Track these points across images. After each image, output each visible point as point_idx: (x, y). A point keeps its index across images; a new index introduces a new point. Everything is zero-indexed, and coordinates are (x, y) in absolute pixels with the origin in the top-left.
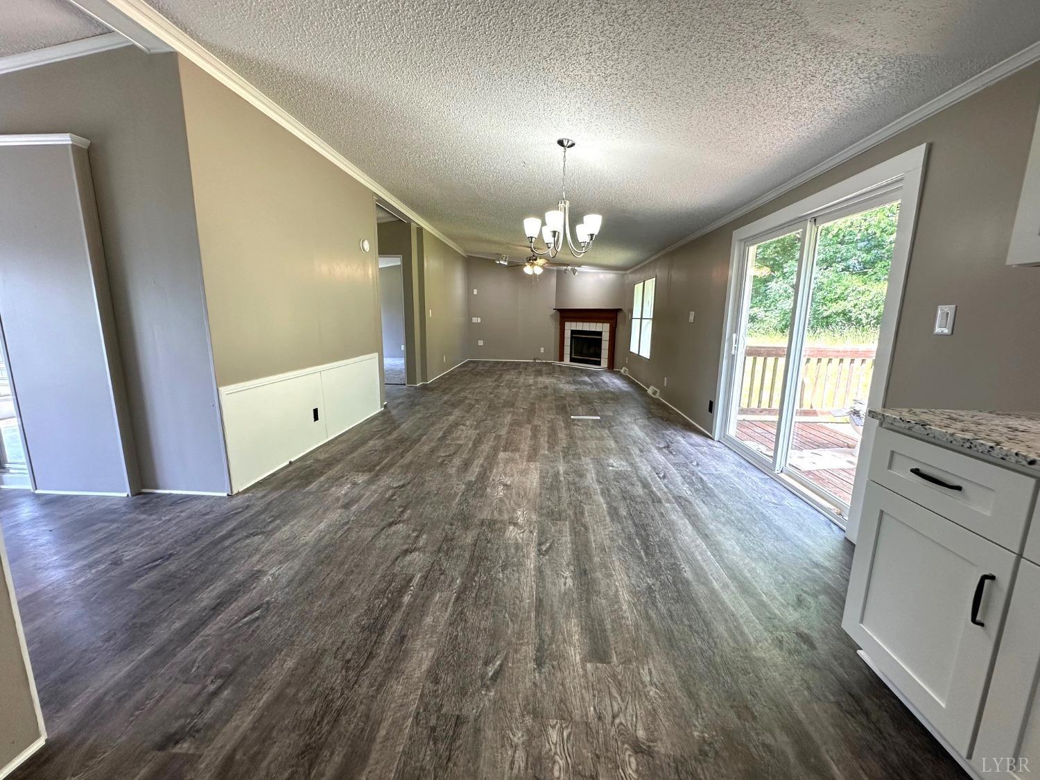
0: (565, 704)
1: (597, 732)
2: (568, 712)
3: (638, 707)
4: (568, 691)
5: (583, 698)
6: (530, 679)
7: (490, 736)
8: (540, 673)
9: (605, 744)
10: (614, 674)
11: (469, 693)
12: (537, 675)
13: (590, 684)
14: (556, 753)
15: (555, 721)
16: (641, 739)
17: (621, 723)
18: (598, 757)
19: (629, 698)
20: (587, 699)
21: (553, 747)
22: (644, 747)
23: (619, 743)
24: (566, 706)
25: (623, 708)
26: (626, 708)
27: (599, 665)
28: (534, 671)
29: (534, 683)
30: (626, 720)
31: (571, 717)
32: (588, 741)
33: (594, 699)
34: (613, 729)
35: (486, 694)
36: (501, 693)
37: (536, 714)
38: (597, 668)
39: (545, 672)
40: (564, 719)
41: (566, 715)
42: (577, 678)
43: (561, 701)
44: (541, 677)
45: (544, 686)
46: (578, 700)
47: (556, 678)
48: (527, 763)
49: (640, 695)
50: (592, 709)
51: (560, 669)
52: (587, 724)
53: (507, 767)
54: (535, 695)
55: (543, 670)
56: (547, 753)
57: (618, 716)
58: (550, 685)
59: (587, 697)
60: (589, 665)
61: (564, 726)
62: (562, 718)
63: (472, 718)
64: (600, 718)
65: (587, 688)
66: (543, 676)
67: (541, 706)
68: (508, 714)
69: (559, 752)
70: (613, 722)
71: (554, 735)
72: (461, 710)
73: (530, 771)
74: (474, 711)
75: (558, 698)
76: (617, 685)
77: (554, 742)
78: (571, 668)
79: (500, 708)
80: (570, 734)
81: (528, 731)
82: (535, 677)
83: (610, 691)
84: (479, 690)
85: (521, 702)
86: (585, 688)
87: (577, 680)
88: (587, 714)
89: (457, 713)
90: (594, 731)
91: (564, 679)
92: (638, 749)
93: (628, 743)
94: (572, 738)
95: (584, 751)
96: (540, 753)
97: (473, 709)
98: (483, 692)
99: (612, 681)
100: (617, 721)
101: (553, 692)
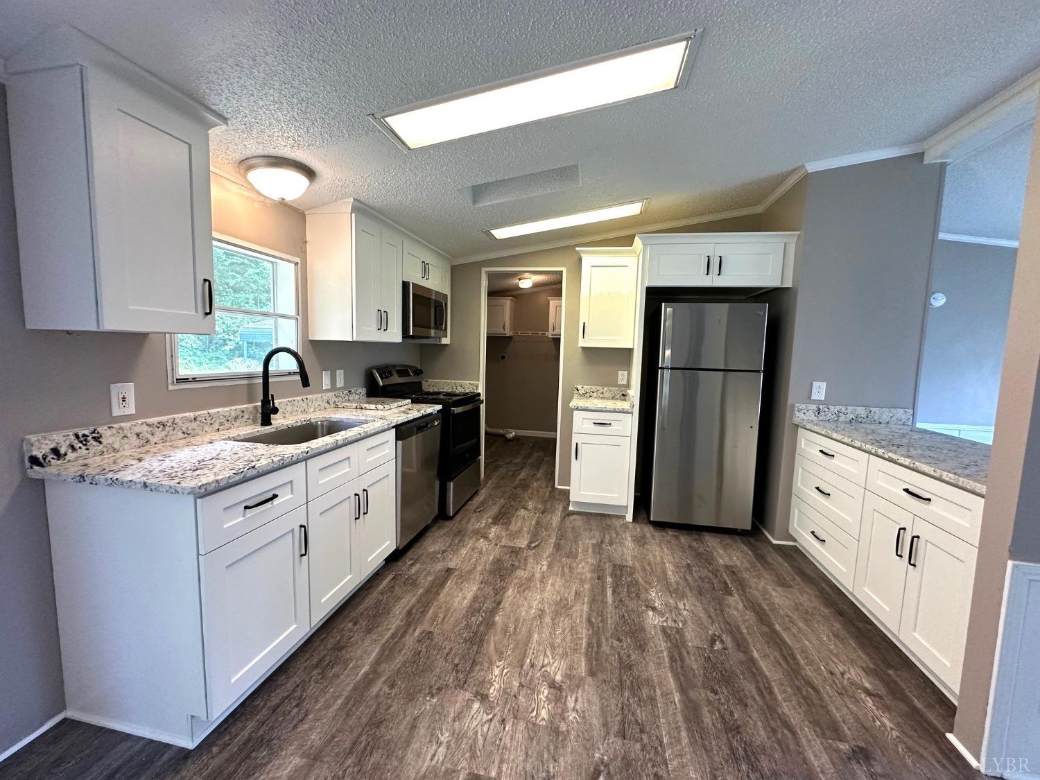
0: (529, 736)
1: (509, 710)
2: (528, 729)
3: (467, 725)
4: (524, 748)
5: (512, 738)
6: (559, 766)
7: (594, 719)
8: (548, 772)
9: (506, 703)
10: (471, 759)
11: (620, 759)
12: (552, 770)
13: (500, 751)
14: (545, 702)
15: (541, 723)
16: (479, 702)
17: (488, 714)
18: (515, 696)
19: (470, 734)
20: (508, 737)
21: (546, 706)
22: (479, 697)
23: (496, 701)
24: (529, 733)
25: (480, 725)
26: (477, 725)
27: (482, 773)
28: (554, 775)
29: (555, 761)
30: (482, 716)
31: (527, 725)
32: (519, 707)
33: (502, 736)
34: (496, 711)
35: (603, 755)
36: (588, 755)
37: (556, 731)
38: (485, 769)
39: (543, 771)
40: (533, 723)
41: (530, 726)
42: (511, 760)
43: (532, 739)
44: (548, 767)
45: (546, 756)
46: (517, 737)
47: (532, 763)
48: (566, 699)
49: (458, 735)
50: (507, 729)
51: (526, 774)
52: (515, 717)
53: (580, 699)
54: (556, 748)
55: (544, 775)
56: (551, 703)
57: (487, 721)
58: (540, 756)
59: (507, 741)
60: (493, 774)
61: (534, 719)
62: (534, 725)
63: (612, 736)
64: (503, 720)
65: (505, 748)
66: (545, 767)
67: (551, 738)
68: (580, 734)
69: (542, 703)
70: (494, 716)
71: (544, 714)
72: (623, 744)
73: (564, 694)
74: (611, 741)
75: (535, 742)
76: (475, 747)
77: (544, 710)
78: (513, 773)
79: (588, 740)
80: (531, 713)
81: (564, 719)
82: (554, 767)
83: (484, 742)
84: (611, 760)
85: (569, 744)
86: (506, 748)
87: (512, 757)
88: (513, 725)
89: (625, 741)
90: (511, 712)
91: (525, 761)
92: (484, 698)
93: (490, 701)
94: (530, 710)
95: (523, 700)
96: (556, 704)
97: (612, 743)
98: (606, 758)
99: (478, 752)
100: (490, 716)
101: (538, 748)
